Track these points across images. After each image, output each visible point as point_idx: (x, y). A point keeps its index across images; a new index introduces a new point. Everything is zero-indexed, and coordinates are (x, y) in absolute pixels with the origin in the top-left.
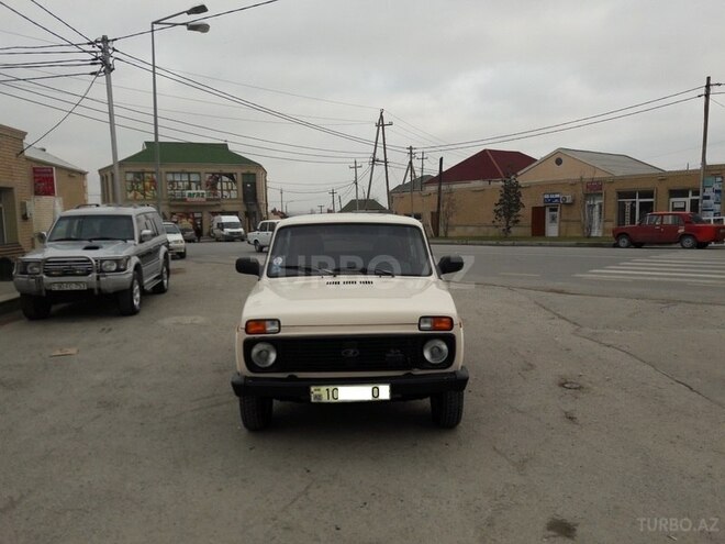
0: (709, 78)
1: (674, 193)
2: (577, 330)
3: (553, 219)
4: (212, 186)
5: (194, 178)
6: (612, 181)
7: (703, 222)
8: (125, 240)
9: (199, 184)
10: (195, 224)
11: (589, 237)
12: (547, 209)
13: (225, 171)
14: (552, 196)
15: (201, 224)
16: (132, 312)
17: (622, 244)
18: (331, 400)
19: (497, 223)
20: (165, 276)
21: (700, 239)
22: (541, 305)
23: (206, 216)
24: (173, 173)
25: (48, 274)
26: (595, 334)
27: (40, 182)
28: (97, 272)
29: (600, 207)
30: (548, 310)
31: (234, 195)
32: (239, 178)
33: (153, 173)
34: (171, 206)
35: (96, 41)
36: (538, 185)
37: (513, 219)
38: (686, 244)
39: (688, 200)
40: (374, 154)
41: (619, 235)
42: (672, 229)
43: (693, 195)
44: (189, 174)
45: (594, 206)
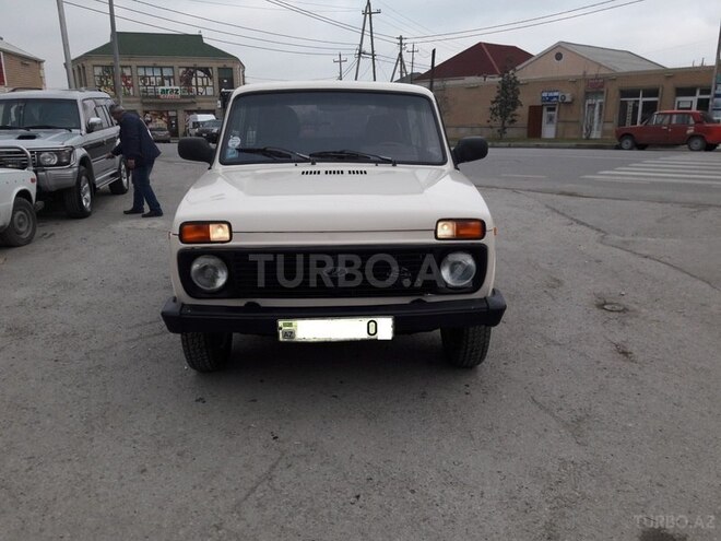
1: (681, 92)
2: (603, 237)
3: (551, 119)
4: (186, 81)
5: (167, 73)
6: (614, 78)
7: (713, 122)
8: (69, 129)
9: (172, 80)
10: (169, 124)
11: (588, 139)
12: (545, 109)
13: (200, 65)
14: (551, 94)
15: (176, 124)
16: (81, 214)
17: (624, 145)
19: (493, 123)
20: (124, 174)
21: (710, 140)
22: (554, 210)
23: (181, 115)
24: (145, 67)
26: (625, 242)
28: (35, 165)
29: (601, 106)
30: (563, 214)
31: (210, 91)
32: (215, 73)
34: (144, 104)
36: (535, 82)
37: (510, 118)
38: (694, 146)
39: (695, 99)
40: (361, 45)
41: (622, 136)
42: (681, 129)
43: (701, 93)
44: (161, 68)
45: (594, 105)
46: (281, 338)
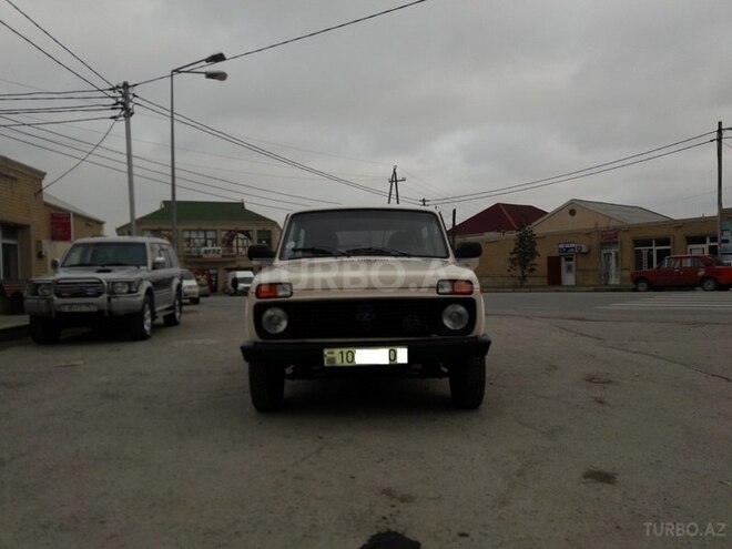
0: (720, 123)
1: (692, 240)
2: (601, 343)
3: (569, 268)
4: (228, 243)
5: (210, 235)
6: (628, 229)
7: (722, 264)
8: (138, 266)
9: (215, 241)
10: (210, 281)
11: (606, 284)
12: (563, 259)
13: (241, 228)
14: (567, 246)
15: (216, 281)
16: (142, 336)
17: (640, 288)
18: (346, 364)
19: (513, 272)
20: (178, 308)
21: (723, 282)
22: (562, 328)
23: (221, 273)
24: (190, 231)
25: (59, 296)
27: (57, 227)
28: (109, 293)
29: (617, 256)
30: (569, 331)
32: (255, 236)
33: (169, 230)
34: (187, 262)
35: (118, 87)
36: (553, 235)
37: (529, 267)
38: (707, 286)
39: (706, 247)
41: (637, 279)
42: (691, 272)
43: (711, 241)
44: (205, 231)
45: (610, 254)
46: (326, 364)
